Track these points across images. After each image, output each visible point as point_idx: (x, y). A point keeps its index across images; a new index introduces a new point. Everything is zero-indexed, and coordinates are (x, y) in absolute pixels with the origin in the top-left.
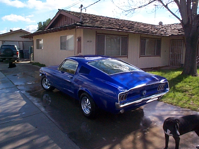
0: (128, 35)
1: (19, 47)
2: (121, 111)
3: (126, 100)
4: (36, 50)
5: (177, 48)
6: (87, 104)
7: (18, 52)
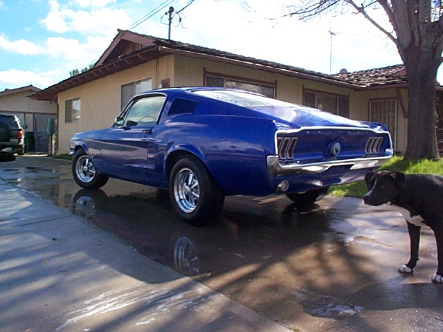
0: (276, 81)
1: (23, 124)
2: (280, 185)
3: (293, 158)
4: (62, 125)
5: (385, 116)
6: (190, 186)
7: (21, 132)
